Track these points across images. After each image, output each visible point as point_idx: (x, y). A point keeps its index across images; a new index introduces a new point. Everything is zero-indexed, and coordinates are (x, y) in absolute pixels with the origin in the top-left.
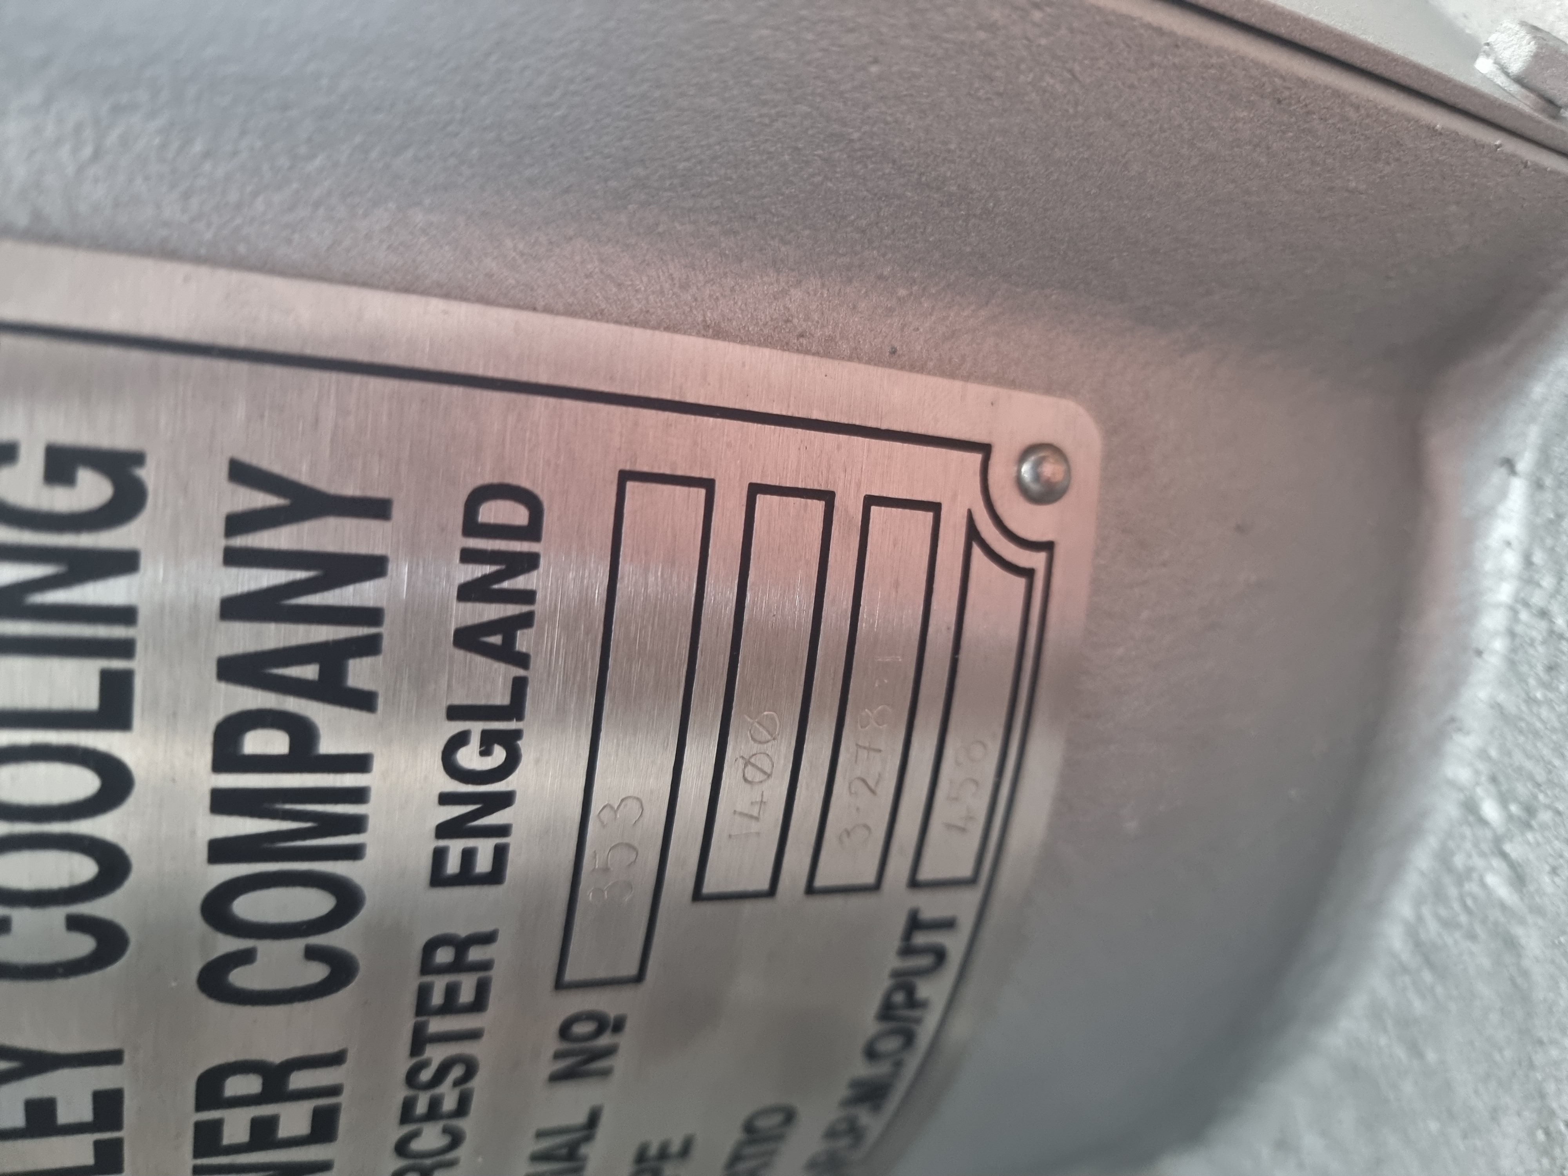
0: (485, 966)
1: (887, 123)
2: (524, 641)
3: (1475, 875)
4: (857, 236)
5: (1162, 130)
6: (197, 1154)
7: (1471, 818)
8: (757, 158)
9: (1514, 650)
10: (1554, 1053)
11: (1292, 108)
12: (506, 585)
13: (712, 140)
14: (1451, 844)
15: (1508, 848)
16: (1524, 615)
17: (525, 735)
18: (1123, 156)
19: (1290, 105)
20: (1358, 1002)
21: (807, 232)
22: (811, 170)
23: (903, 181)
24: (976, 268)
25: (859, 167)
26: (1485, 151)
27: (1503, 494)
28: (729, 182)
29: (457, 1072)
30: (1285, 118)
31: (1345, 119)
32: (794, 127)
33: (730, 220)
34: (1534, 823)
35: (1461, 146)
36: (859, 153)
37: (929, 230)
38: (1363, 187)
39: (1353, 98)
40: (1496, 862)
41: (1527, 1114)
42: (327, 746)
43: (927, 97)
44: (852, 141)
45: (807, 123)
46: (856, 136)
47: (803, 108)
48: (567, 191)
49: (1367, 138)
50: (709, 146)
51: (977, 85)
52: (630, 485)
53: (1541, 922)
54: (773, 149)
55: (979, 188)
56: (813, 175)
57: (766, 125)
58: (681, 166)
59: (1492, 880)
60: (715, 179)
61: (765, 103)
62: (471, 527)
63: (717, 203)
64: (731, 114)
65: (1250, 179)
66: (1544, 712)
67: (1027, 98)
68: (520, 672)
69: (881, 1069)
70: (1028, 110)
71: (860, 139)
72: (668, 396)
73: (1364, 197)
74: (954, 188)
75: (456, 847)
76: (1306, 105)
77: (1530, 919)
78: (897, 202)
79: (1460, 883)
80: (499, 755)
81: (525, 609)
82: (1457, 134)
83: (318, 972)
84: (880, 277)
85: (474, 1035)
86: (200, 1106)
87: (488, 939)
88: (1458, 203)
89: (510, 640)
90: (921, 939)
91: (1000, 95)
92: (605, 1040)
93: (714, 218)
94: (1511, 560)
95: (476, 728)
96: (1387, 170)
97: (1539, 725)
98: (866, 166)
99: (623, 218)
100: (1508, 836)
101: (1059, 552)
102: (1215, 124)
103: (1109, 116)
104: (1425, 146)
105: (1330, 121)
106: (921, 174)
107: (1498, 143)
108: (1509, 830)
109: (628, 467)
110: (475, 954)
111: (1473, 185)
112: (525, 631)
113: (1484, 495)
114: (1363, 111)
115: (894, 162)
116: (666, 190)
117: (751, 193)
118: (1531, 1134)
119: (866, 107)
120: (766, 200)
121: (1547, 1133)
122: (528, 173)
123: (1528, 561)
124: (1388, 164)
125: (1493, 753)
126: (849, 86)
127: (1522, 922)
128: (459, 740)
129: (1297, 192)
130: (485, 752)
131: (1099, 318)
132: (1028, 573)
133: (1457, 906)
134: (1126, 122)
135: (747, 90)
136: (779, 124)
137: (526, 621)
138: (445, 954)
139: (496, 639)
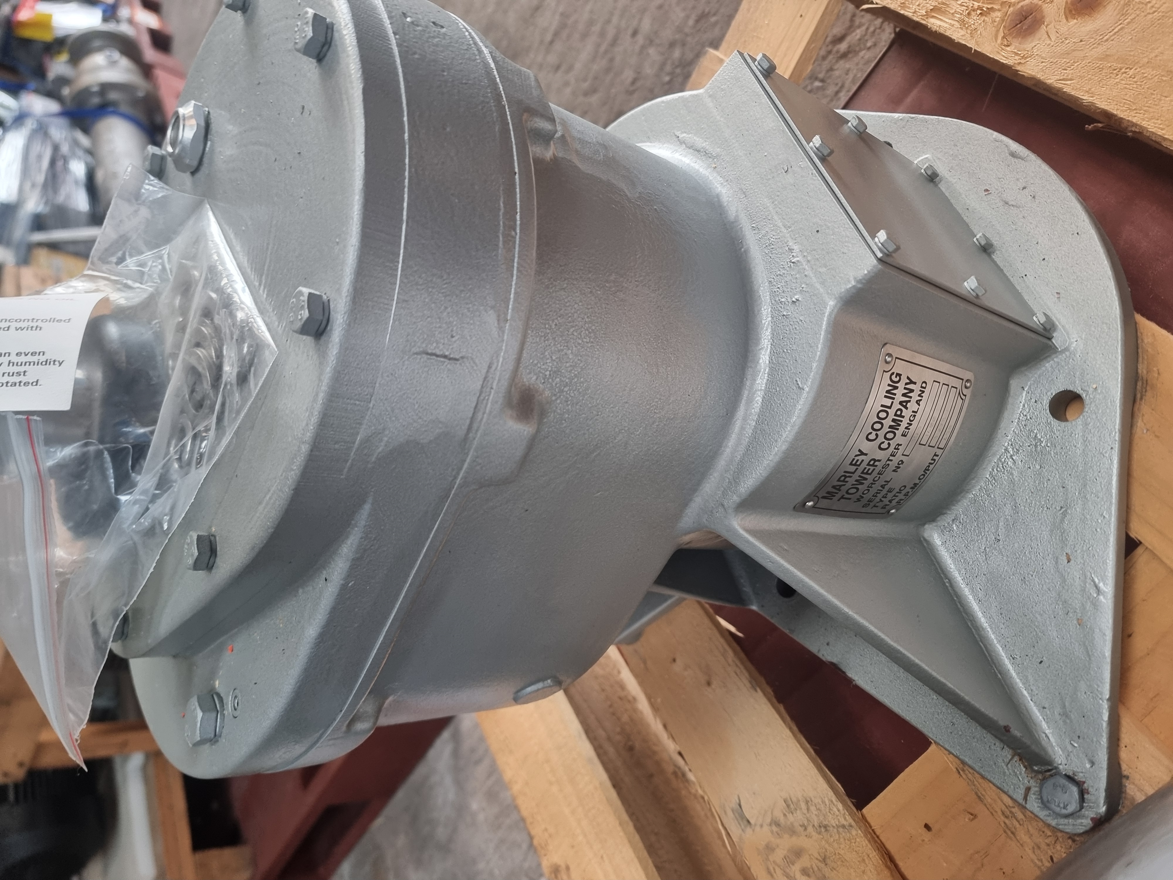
3: (1006, 462)
7: (1007, 452)
10: (1018, 492)
14: (1002, 457)
15: (1013, 457)
27: (1022, 394)
34: (1019, 453)
40: (1010, 459)
41: (1012, 504)
59: (1009, 463)
66: (1023, 433)
79: (1003, 463)
94: (1021, 406)
97: (1022, 435)
100: (1013, 455)
101: (967, 397)
118: (1012, 507)
121: (1015, 506)
125: (1012, 440)
127: (1014, 470)
132: (963, 400)
133: (1001, 468)
137: (909, 401)
138: (872, 463)
139: (905, 404)
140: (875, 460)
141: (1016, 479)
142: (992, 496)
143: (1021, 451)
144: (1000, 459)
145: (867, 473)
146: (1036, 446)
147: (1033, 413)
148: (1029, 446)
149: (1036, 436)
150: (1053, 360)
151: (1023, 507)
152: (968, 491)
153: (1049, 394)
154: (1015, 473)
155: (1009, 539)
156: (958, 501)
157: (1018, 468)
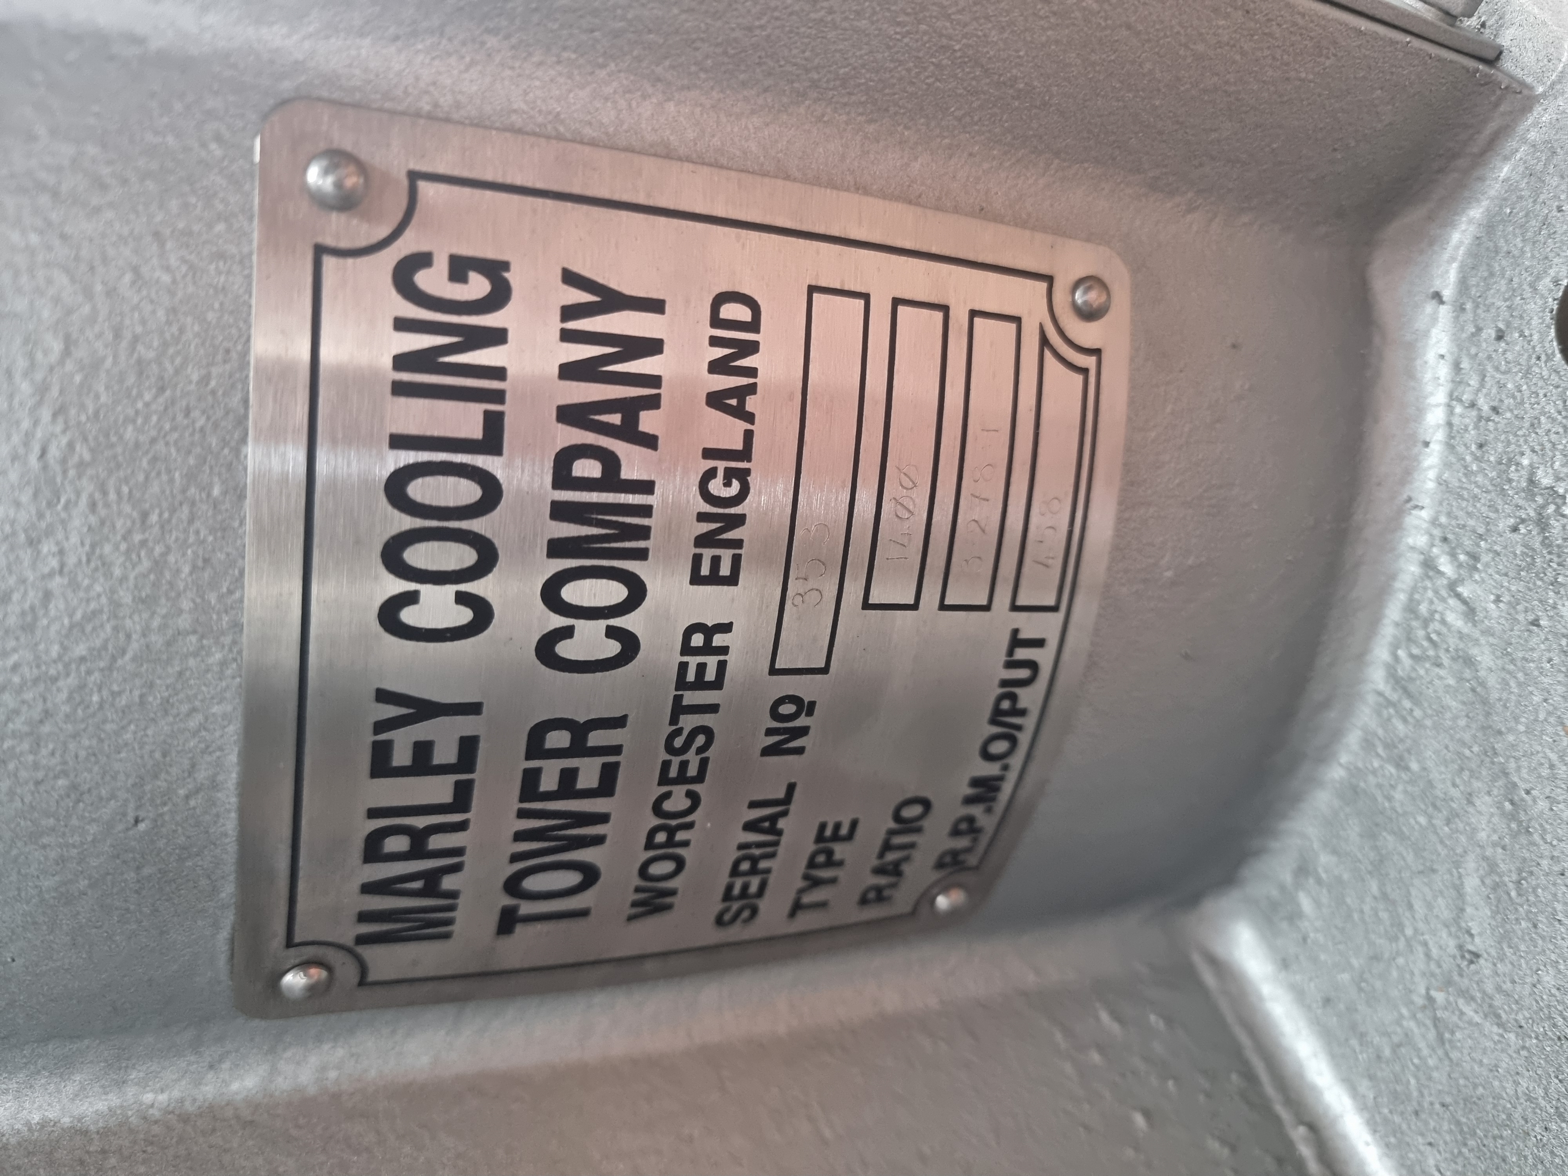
0: (724, 650)
1: (979, 37)
2: (751, 404)
3: (1437, 616)
4: (956, 123)
5: (1166, 36)
6: (522, 800)
7: (1431, 573)
8: (892, 65)
9: (1451, 437)
10: (1511, 738)
11: (1257, 17)
12: (738, 363)
13: (863, 52)
14: (1417, 596)
15: (1460, 589)
16: (1458, 409)
17: (753, 474)
18: (1139, 57)
19: (1255, 15)
20: (1353, 738)
21: (922, 120)
22: (926, 74)
23: (988, 81)
24: (1036, 148)
25: (959, 70)
26: (1399, 46)
27: (1434, 320)
28: (871, 83)
29: (700, 740)
30: (1252, 24)
31: (1295, 24)
32: (917, 41)
33: (872, 112)
34: (1479, 566)
35: (1381, 43)
36: (959, 60)
37: (1005, 117)
38: (1311, 77)
39: (1300, 8)
40: (1452, 602)
41: (1495, 792)
42: (626, 474)
43: (1005, 17)
44: (955, 51)
45: (925, 38)
46: (957, 47)
47: (923, 27)
48: (766, 90)
49: (1312, 38)
50: (861, 57)
51: (1039, 6)
52: (816, 296)
53: (1491, 640)
54: (902, 58)
55: (1039, 85)
56: (928, 77)
57: (898, 40)
58: (842, 71)
59: (1451, 617)
60: (863, 81)
61: (899, 24)
62: (716, 321)
63: (863, 99)
64: (877, 32)
65: (1229, 73)
66: (1479, 479)
67: (1073, 15)
68: (749, 427)
69: (992, 769)
70: (1074, 25)
71: (960, 50)
72: (837, 234)
73: (1312, 85)
74: (1021, 86)
75: (708, 554)
76: (1267, 15)
77: (1483, 641)
78: (982, 96)
79: (1426, 623)
80: (735, 487)
81: (751, 380)
82: (1377, 34)
83: (613, 648)
84: (971, 155)
85: (713, 708)
86: (529, 757)
87: (726, 628)
88: (1382, 89)
89: (742, 403)
90: (1022, 654)
91: (1055, 13)
92: (802, 721)
93: (861, 110)
94: (1444, 371)
95: (721, 465)
96: (1328, 63)
97: (1476, 491)
98: (963, 70)
99: (802, 110)
100: (1459, 581)
101: (1105, 356)
102: (1204, 31)
103: (1129, 27)
104: (1354, 44)
105: (1284, 26)
106: (1001, 75)
107: (1408, 39)
108: (1460, 575)
109: (814, 283)
110: (718, 640)
111: (1392, 73)
112: (752, 397)
113: (1421, 323)
114: (1307, 18)
115: (982, 66)
116: (831, 90)
117: (887, 91)
118: (1500, 806)
119: (966, 25)
120: (896, 96)
121: (1512, 802)
122: (742, 77)
123: (1457, 367)
124: (1328, 58)
125: (1443, 519)
126: (954, 9)
127: (1476, 642)
128: (710, 474)
129: (1264, 82)
130: (727, 484)
131: (1122, 185)
132: (1085, 371)
133: (1425, 644)
134: (1140, 31)
135: (888, 14)
136: (906, 40)
137: (752, 389)
138: (697, 640)
139: (734, 402)
140: (709, 632)
141: (1492, 681)
142: (1414, 766)
143: (1486, 558)
144: (1411, 608)
145: (700, 684)
146: (1542, 524)
147: (1501, 386)
148: (1515, 529)
149: (1531, 481)
150: (1523, 140)
151: (1542, 804)
152: (1324, 755)
153: (1545, 283)
154: (1485, 657)
155: (1516, 949)
156: (1296, 799)
157: (1488, 632)
